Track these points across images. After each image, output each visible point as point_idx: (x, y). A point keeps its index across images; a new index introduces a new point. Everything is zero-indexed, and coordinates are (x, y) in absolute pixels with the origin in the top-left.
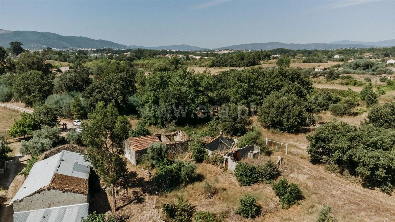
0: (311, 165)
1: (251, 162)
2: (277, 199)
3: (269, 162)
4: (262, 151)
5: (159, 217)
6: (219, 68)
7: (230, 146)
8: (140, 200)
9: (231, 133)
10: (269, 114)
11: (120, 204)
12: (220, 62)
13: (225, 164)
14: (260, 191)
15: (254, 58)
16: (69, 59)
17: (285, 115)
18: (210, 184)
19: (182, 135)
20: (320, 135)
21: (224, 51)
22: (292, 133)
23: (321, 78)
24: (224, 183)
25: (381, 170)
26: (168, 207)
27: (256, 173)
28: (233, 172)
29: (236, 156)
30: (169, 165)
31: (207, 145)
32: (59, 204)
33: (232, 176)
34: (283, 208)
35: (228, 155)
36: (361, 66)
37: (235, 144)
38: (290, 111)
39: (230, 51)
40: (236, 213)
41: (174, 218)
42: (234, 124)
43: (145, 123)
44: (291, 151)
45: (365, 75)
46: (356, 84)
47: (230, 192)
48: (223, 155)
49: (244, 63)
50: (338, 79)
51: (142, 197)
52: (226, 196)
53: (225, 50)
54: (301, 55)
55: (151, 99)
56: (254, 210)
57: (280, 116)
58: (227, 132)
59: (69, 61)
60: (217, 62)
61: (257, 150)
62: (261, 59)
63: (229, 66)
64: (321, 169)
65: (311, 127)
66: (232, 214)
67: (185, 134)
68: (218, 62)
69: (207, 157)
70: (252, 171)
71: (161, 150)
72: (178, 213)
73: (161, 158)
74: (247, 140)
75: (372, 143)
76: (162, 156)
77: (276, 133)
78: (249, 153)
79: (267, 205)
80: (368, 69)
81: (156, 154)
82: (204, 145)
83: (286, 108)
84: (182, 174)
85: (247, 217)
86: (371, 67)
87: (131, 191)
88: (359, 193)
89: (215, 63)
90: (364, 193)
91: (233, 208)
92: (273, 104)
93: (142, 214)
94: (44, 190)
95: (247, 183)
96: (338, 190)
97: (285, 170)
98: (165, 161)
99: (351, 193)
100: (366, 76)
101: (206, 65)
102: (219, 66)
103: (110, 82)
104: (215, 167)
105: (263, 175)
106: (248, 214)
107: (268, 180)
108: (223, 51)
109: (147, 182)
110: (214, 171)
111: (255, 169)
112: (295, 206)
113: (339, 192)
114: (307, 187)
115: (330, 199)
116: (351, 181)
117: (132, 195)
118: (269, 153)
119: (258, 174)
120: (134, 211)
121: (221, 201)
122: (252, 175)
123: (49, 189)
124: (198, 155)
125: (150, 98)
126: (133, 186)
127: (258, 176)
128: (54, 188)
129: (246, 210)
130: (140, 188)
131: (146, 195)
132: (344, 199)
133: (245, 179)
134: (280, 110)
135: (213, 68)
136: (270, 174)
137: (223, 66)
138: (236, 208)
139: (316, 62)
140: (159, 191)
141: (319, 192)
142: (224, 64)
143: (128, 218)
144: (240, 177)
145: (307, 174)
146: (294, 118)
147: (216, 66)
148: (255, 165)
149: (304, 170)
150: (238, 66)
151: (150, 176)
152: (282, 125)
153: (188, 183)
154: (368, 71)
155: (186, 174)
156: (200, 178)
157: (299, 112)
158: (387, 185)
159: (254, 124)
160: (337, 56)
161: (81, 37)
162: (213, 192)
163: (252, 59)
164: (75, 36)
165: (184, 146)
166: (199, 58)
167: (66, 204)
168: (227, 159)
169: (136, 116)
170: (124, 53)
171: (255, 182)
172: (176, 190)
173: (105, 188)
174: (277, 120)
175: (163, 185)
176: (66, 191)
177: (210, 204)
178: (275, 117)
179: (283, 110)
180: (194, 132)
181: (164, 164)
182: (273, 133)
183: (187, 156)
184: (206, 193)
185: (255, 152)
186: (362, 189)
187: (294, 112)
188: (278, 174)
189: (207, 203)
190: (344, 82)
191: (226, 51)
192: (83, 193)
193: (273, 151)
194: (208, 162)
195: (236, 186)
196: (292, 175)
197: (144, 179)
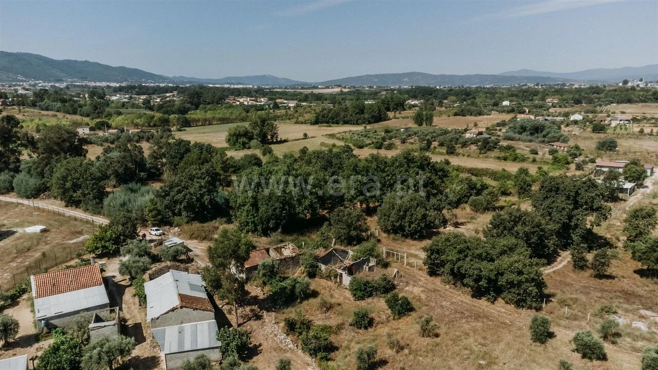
0: (428, 277)
1: (367, 276)
2: (389, 311)
3: (384, 275)
4: (378, 264)
5: (280, 331)
6: (327, 127)
7: (344, 258)
8: (258, 317)
9: (345, 241)
10: (389, 217)
11: (241, 321)
12: (327, 117)
13: (340, 279)
14: (373, 304)
15: (379, 110)
16: (81, 110)
17: (407, 219)
18: (325, 300)
19: (291, 248)
20: (434, 247)
21: (334, 88)
22: (415, 239)
23: (473, 147)
24: (339, 298)
25: (483, 280)
26: (289, 321)
27: (370, 287)
28: (348, 287)
29: (350, 270)
30: (281, 282)
31: (319, 259)
32: (190, 321)
33: (347, 291)
34: (394, 319)
35: (342, 269)
36: (528, 129)
37: (350, 256)
38: (412, 214)
39: (343, 88)
40: (351, 325)
41: (294, 331)
42: (349, 232)
43: (241, 230)
44: (410, 262)
45: (532, 143)
46: (516, 159)
47: (345, 307)
48: (337, 269)
49: (365, 118)
50: (495, 150)
51: (260, 314)
52: (341, 310)
53: (335, 86)
54: (453, 98)
55: (249, 202)
56: (366, 321)
57: (401, 220)
58: (341, 241)
59: (82, 112)
60: (323, 116)
61: (373, 263)
62: (391, 110)
63: (342, 122)
64: (437, 281)
65: (441, 230)
66: (347, 326)
67: (295, 247)
68: (325, 116)
69: (320, 271)
70: (366, 286)
71: (273, 266)
72: (297, 326)
73: (273, 274)
74: (362, 252)
75: (478, 255)
76: (274, 272)
77: (397, 240)
78: (364, 266)
79: (380, 317)
80: (538, 133)
81: (268, 270)
82: (317, 259)
83: (408, 211)
84: (298, 290)
85: (361, 328)
86: (542, 131)
87: (248, 309)
88: (467, 303)
89: (320, 117)
90: (472, 303)
91: (347, 321)
92: (393, 205)
93: (263, 329)
94: (177, 308)
95: (362, 297)
96: (448, 301)
97: (401, 284)
98: (278, 278)
99: (460, 303)
100: (534, 145)
101: (306, 121)
102: (327, 123)
103: (192, 178)
104: (329, 283)
105: (377, 289)
106: (361, 325)
107: (382, 293)
108: (332, 88)
109: (262, 300)
110: (328, 287)
111: (369, 283)
112: (405, 317)
113: (448, 303)
114: (419, 300)
115: (439, 310)
116: (462, 292)
117: (249, 313)
118: (386, 265)
119: (372, 287)
120: (255, 327)
121: (336, 315)
122: (366, 289)
123: (181, 307)
124: (310, 270)
125: (247, 201)
126: (249, 304)
127: (373, 290)
128: (186, 307)
129: (359, 322)
130: (256, 306)
131: (263, 313)
132: (452, 309)
133: (359, 294)
134: (402, 213)
135: (318, 125)
136: (384, 287)
137: (333, 123)
138: (350, 320)
139: (473, 114)
140: (276, 308)
141: (431, 304)
142: (333, 119)
143: (251, 333)
144: (354, 292)
145: (423, 286)
146: (417, 222)
147: (321, 123)
148: (370, 279)
149: (420, 283)
150: (355, 123)
151: (264, 294)
152: (404, 231)
153: (302, 300)
154: (537, 137)
155: (301, 290)
156: (315, 294)
157: (423, 215)
158: (490, 295)
159: (373, 230)
160: (506, 103)
161: (86, 61)
162: (328, 307)
163: (377, 112)
164: (76, 61)
165: (294, 261)
166: (293, 105)
167: (196, 321)
168: (341, 274)
169: (224, 219)
170: (167, 92)
171: (369, 296)
172: (292, 306)
173: (222, 307)
174: (397, 224)
175: (279, 302)
176: (196, 309)
177: (326, 319)
178: (396, 222)
179: (404, 212)
180: (303, 243)
181: (277, 281)
182: (394, 239)
183: (299, 271)
184: (322, 308)
185: (370, 265)
186: (471, 299)
187: (417, 216)
188: (393, 287)
189: (323, 317)
190: (503, 154)
191: (337, 89)
192: (210, 311)
193: (391, 263)
194: (322, 277)
195: (350, 300)
196: (407, 288)
197: (258, 297)
